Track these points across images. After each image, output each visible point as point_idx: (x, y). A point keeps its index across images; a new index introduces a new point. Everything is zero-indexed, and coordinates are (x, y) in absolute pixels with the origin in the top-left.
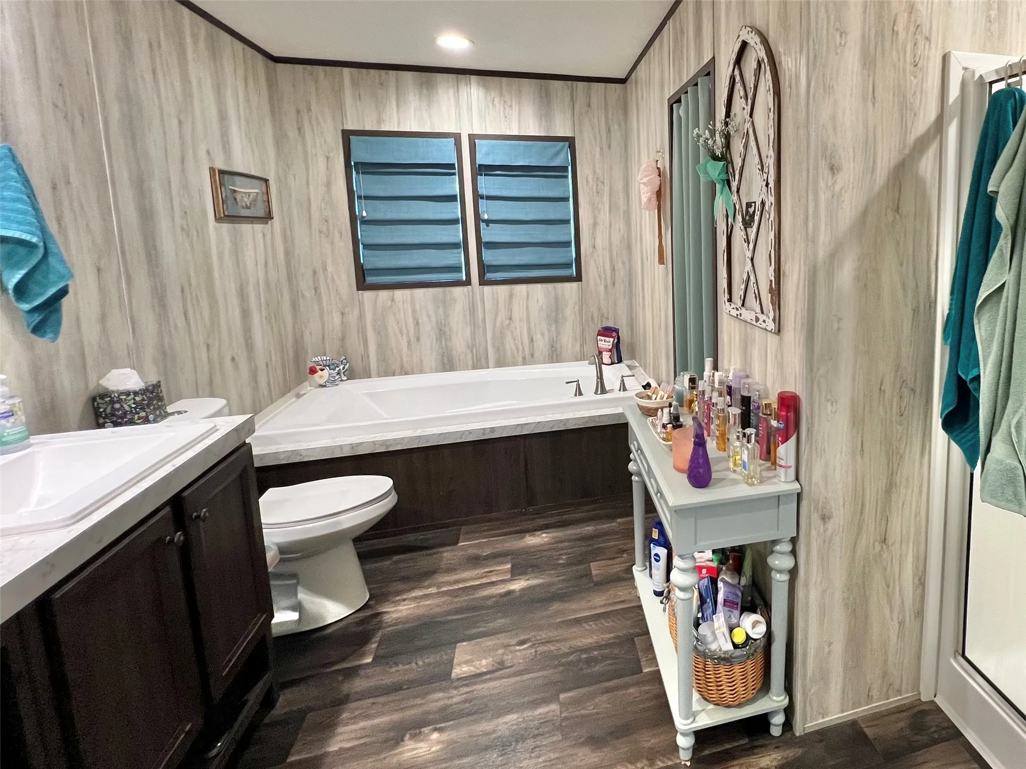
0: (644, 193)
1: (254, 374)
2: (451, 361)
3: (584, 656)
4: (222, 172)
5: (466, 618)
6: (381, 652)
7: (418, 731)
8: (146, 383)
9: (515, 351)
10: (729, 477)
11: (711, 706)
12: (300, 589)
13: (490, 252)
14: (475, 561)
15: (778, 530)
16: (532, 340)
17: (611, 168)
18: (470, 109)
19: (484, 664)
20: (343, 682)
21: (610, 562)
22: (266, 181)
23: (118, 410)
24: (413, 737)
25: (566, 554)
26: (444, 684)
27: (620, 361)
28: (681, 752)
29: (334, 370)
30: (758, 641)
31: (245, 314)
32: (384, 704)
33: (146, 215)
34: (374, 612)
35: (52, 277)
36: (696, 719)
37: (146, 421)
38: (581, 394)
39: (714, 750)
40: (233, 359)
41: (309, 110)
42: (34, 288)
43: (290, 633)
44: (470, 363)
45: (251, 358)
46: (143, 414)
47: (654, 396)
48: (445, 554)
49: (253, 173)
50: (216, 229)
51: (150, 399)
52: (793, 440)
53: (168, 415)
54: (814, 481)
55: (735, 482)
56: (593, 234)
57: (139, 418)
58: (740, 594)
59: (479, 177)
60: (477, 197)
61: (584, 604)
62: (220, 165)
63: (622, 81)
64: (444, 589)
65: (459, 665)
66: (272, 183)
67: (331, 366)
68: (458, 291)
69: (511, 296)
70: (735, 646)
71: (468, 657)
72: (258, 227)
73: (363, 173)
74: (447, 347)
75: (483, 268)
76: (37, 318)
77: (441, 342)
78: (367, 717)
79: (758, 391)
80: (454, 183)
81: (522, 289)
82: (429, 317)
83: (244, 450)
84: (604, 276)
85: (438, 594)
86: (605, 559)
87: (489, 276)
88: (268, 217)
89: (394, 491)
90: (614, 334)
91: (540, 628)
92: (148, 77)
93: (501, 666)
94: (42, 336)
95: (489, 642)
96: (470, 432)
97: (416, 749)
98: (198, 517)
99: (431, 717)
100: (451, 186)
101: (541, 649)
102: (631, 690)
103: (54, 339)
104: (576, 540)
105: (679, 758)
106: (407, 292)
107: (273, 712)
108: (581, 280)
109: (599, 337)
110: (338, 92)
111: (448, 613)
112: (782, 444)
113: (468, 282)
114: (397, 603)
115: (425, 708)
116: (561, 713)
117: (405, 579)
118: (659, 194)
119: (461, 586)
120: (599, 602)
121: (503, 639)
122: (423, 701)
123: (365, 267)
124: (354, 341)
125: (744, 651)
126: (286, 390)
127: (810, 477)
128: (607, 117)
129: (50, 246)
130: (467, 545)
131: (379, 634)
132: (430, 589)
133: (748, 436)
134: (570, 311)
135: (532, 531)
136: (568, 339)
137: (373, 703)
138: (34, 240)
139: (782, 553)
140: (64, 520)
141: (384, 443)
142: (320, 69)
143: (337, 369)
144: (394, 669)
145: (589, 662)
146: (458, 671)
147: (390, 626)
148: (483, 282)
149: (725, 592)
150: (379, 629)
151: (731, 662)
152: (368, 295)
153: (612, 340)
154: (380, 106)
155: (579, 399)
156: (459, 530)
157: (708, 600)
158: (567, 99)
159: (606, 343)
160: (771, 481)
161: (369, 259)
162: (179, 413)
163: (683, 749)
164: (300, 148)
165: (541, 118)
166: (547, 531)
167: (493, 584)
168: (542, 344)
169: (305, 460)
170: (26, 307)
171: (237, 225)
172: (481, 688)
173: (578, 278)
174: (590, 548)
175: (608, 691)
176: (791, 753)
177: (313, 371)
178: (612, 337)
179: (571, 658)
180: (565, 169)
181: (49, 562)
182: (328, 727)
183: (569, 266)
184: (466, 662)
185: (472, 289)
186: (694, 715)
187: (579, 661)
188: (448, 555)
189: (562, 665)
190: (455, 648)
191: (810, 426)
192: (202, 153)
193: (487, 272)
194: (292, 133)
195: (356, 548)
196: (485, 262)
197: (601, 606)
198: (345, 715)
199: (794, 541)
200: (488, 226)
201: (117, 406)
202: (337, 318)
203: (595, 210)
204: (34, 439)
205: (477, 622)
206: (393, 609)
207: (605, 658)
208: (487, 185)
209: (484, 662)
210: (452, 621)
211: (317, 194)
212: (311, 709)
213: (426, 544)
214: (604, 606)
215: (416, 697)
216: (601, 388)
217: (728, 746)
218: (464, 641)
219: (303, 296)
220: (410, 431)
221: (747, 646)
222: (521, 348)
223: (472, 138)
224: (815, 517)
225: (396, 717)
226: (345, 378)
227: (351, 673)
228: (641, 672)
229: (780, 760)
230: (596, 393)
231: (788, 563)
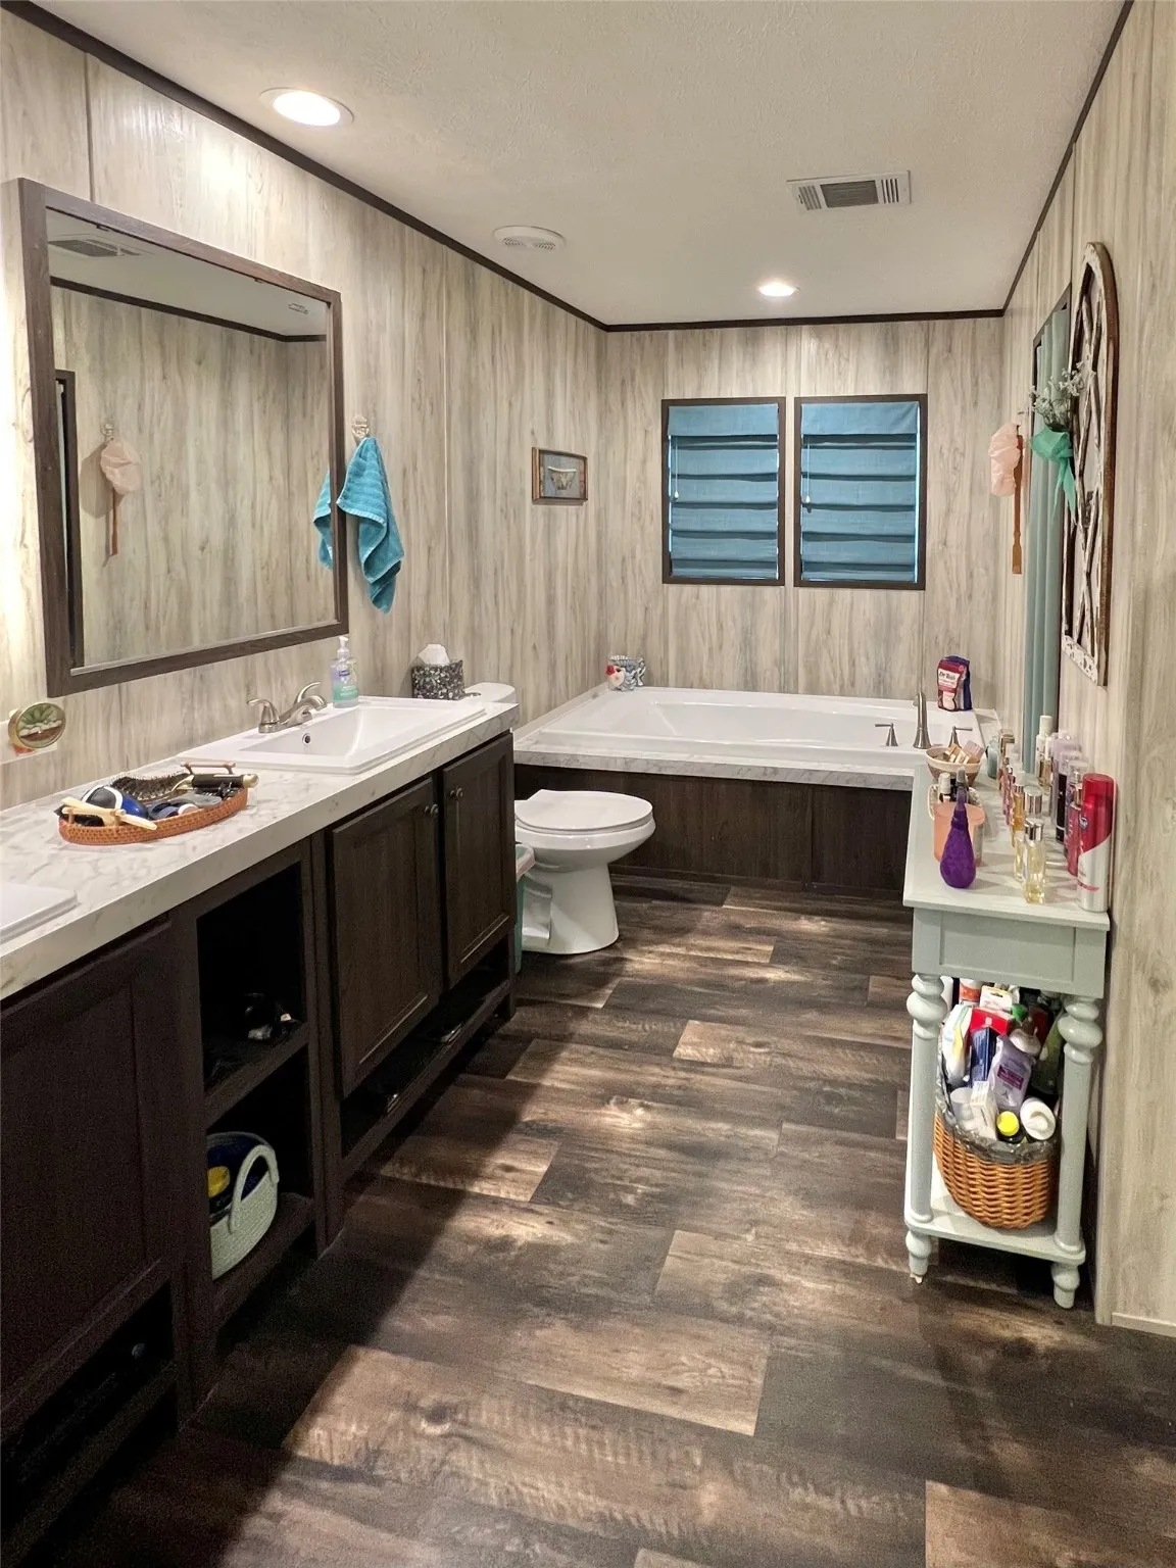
0: (995, 472)
1: (553, 666)
2: (754, 675)
3: (827, 1089)
4: (542, 452)
5: (705, 994)
6: (616, 1001)
7: (625, 1100)
8: (451, 661)
9: (832, 676)
10: (1006, 884)
11: (962, 1214)
12: (553, 906)
13: (810, 544)
14: (734, 931)
15: (1072, 980)
16: (853, 664)
17: (976, 434)
18: (798, 367)
19: (710, 1053)
20: (571, 1019)
21: (896, 982)
22: (584, 459)
23: (428, 683)
24: (621, 1104)
25: (843, 954)
26: (664, 1060)
27: (968, 707)
28: (912, 1261)
29: (630, 672)
30: (1038, 1144)
31: (551, 601)
32: (602, 1057)
33: (473, 496)
34: (619, 955)
35: (390, 555)
36: (934, 1220)
37: (446, 697)
38: (894, 744)
39: (962, 1281)
40: (534, 647)
41: (633, 379)
42: (377, 562)
43: (539, 951)
44: (776, 683)
45: (551, 649)
46: (445, 691)
47: (953, 757)
48: (706, 914)
49: (573, 452)
50: (532, 510)
51: (452, 678)
52: (1102, 848)
53: (463, 695)
54: (1137, 921)
55: (1011, 892)
56: (944, 526)
57: (442, 694)
58: (1028, 1067)
59: (803, 450)
60: (799, 474)
61: (846, 1024)
62: (542, 445)
63: (999, 313)
64: (693, 953)
65: (684, 1044)
66: (591, 463)
67: (629, 668)
68: (768, 591)
69: (831, 604)
70: (1001, 1137)
71: (696, 1040)
72: (572, 509)
73: (679, 448)
74: (751, 660)
75: (800, 565)
76: (378, 590)
77: (745, 654)
78: (583, 1064)
79: (1078, 770)
80: (775, 458)
81: (846, 593)
82: (734, 621)
83: (503, 740)
84: (956, 586)
85: (685, 957)
86: (889, 976)
87: (807, 575)
88: (584, 497)
89: (652, 819)
90: (962, 668)
91: (786, 1036)
92: (488, 365)
93: (727, 1062)
94: (379, 607)
95: (724, 1031)
96: (750, 768)
97: (617, 1117)
98: (454, 795)
99: (641, 1090)
100: (768, 462)
101: (779, 1060)
102: (872, 1154)
103: (388, 610)
104: (863, 940)
105: (907, 1266)
106: (713, 589)
107: (508, 1025)
108: (924, 589)
109: (940, 670)
110: (661, 356)
111: (691, 982)
112: (1085, 851)
113: (781, 582)
114: (642, 953)
115: (639, 1078)
116: (778, 1145)
117: (658, 929)
118: (1018, 472)
119: (712, 955)
120: (866, 1028)
121: (740, 1032)
122: (638, 1069)
123: (672, 557)
124: (654, 640)
125: (1011, 1148)
126: (583, 688)
127: (1131, 913)
128: (974, 365)
129: (392, 527)
130: (733, 909)
131: (617, 981)
132: (679, 949)
133: (1032, 830)
134: (906, 631)
135: (811, 913)
136: (901, 671)
137: (592, 1053)
138: (381, 521)
139: (1080, 1019)
140: (351, 769)
141: (657, 763)
142: (646, 334)
143: (634, 672)
144: (620, 1024)
145: (830, 1098)
146: (684, 1051)
147: (629, 976)
148: (799, 582)
149: (1004, 1056)
150: (619, 975)
151: (989, 1156)
152: (673, 588)
153: (957, 676)
154: (701, 369)
155: (891, 750)
156: (728, 890)
157: (981, 1061)
158: (920, 345)
159: (950, 679)
160: (1068, 903)
161: (680, 548)
162: (474, 694)
163: (914, 1256)
164: (621, 422)
165: (884, 372)
166: (829, 919)
167: (747, 964)
168: (865, 670)
169: (582, 767)
170: (371, 580)
171: (552, 507)
172: (699, 1080)
173: (921, 585)
174: (876, 956)
175: (841, 1142)
176: (1077, 1341)
177: (610, 671)
178: (957, 672)
179: (812, 1085)
180: (912, 437)
181: (334, 801)
182: (547, 1058)
183: (909, 567)
184: (693, 1044)
185: (786, 589)
186: (932, 1215)
187: (819, 1092)
188: (708, 916)
189: (800, 1089)
190: (684, 1024)
191: (1132, 834)
192: (527, 435)
193: (806, 570)
194: (616, 407)
195: (611, 881)
196: (803, 558)
197: (867, 1035)
198: (564, 1054)
199: (1102, 1005)
200: (809, 511)
201: (427, 679)
202: (640, 615)
203: (950, 492)
204: (361, 698)
205: (715, 1003)
206: (637, 959)
207: (851, 1100)
208: (813, 460)
209: (711, 1051)
210: (693, 993)
211: (632, 472)
212: (537, 1035)
213: (690, 896)
214: (871, 1035)
215: (633, 1062)
216: (923, 739)
217: (984, 1286)
218: (695, 1018)
219: (611, 586)
220: (686, 755)
221: (1019, 1142)
222: (839, 672)
223: (799, 401)
224: (1139, 981)
225: (610, 1075)
226: (641, 684)
227: (583, 1012)
228: (894, 1137)
229: (1056, 1342)
230: (915, 745)
231: (1092, 1037)
